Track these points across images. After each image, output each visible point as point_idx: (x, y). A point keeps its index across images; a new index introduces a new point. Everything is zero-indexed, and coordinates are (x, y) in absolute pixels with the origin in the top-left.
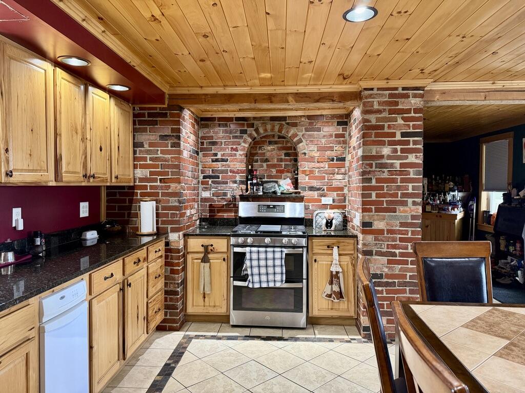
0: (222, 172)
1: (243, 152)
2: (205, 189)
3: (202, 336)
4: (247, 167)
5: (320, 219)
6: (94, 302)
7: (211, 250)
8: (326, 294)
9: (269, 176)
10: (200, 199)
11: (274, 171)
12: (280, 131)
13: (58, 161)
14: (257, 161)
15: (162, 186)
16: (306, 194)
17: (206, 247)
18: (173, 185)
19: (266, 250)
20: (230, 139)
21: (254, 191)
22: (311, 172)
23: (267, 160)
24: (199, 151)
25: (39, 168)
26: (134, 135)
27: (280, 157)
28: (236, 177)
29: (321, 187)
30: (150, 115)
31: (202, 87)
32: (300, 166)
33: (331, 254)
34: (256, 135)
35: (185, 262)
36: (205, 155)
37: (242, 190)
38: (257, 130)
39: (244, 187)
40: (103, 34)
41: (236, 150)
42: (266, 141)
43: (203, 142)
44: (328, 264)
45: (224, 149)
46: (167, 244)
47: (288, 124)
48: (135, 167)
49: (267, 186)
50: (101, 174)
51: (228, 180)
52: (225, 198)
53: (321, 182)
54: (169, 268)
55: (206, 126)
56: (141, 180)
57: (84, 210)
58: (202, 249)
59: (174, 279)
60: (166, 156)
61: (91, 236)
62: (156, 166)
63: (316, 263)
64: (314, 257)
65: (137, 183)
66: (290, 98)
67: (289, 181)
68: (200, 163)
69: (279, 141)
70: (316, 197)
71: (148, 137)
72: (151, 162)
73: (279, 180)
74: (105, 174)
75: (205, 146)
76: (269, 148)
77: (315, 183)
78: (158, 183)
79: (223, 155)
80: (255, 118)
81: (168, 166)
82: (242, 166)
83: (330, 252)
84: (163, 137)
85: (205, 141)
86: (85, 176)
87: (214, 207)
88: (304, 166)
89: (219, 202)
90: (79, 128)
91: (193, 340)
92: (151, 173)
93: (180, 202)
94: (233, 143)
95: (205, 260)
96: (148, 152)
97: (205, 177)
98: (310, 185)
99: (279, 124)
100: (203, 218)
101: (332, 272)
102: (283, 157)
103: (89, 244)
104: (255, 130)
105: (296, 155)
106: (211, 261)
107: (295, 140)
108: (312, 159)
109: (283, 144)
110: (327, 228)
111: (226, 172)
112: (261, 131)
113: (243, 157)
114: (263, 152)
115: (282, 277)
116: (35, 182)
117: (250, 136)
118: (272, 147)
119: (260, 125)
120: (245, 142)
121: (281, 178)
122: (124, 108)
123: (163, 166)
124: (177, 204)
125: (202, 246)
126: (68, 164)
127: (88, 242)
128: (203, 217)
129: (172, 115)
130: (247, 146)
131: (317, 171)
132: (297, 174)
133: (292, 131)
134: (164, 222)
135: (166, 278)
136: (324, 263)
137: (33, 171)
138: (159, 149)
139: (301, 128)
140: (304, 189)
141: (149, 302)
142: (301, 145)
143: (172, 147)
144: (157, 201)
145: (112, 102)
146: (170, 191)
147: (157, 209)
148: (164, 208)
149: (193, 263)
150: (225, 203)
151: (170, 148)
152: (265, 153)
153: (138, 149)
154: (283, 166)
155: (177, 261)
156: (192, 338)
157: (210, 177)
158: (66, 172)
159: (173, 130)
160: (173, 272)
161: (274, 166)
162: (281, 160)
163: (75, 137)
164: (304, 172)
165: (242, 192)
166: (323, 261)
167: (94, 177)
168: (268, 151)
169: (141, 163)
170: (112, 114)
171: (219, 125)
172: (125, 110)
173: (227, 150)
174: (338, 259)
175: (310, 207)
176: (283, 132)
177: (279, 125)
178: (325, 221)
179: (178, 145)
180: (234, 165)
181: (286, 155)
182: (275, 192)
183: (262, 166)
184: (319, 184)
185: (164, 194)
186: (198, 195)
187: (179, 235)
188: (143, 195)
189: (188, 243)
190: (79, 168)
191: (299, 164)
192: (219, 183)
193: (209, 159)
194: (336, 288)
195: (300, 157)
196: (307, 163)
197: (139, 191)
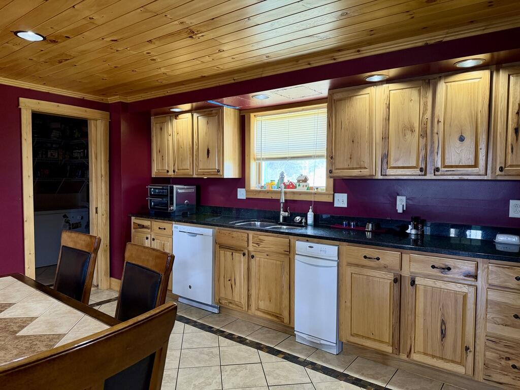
13: (383, 159)
25: (358, 167)
74: (474, 167)
90: (418, 125)
126: (396, 160)
137: (353, 169)
158: (392, 167)
167: (437, 170)
190: (415, 162)
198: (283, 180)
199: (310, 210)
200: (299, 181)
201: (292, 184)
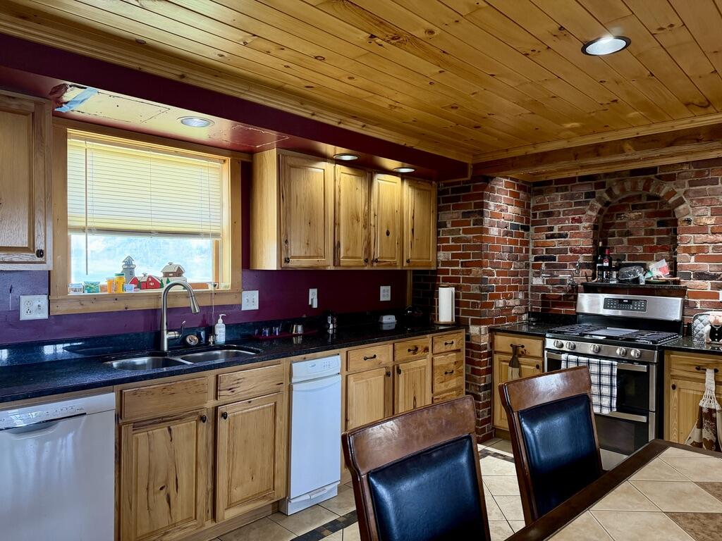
0: (560, 251)
1: (588, 224)
2: (538, 275)
3: (502, 455)
4: (595, 243)
5: (701, 325)
6: (351, 378)
7: (522, 352)
8: (691, 441)
9: (632, 257)
10: (529, 288)
11: (640, 250)
12: (646, 188)
13: (336, 247)
14: (613, 235)
15: (463, 271)
16: (693, 284)
17: (515, 348)
18: (474, 269)
19: (589, 361)
20: (571, 207)
21: (603, 278)
22: (701, 249)
23: (628, 233)
24: (530, 225)
25: (316, 255)
26: (438, 215)
27: (650, 228)
28: (578, 258)
29: (719, 273)
30: (454, 191)
31: (507, 150)
32: (680, 240)
33: (704, 381)
34: (608, 199)
35: (491, 362)
36: (537, 231)
37: (586, 276)
38: (610, 192)
39: (590, 272)
40: (364, 128)
41: (579, 221)
42: (629, 205)
43: (536, 213)
44: (697, 395)
45: (563, 221)
46: (468, 337)
47: (659, 177)
48: (438, 249)
49: (625, 270)
50: (388, 258)
51: (568, 263)
52: (562, 287)
53: (718, 265)
54: (470, 367)
55: (540, 193)
56: (444, 263)
57: (385, 294)
58: (510, 350)
59: (475, 380)
60: (468, 236)
61: (389, 320)
62: (458, 248)
63: (676, 391)
64: (673, 382)
65: (440, 267)
66: (627, 146)
67: (664, 264)
68: (531, 241)
69: (650, 204)
70: (709, 290)
71: (451, 215)
72: (453, 244)
73: (648, 263)
74: (394, 258)
75: (538, 219)
76: (632, 215)
77: (707, 267)
78: (460, 268)
79: (560, 230)
80: (606, 175)
81: (470, 248)
82: (586, 243)
83: (699, 376)
84: (465, 215)
85: (538, 212)
86: (366, 261)
87: (548, 299)
88: (689, 240)
89: (554, 292)
90: (361, 215)
91: (489, 456)
92: (454, 256)
93: (481, 289)
94: (576, 212)
95: (514, 363)
96: (451, 232)
97: (536, 259)
98: (697, 270)
99: (644, 178)
100: (532, 312)
101: (701, 408)
102: (655, 227)
103: (385, 328)
104: (607, 192)
105: (675, 222)
106: (522, 366)
107: (671, 200)
108: (702, 229)
109: (656, 208)
110: (713, 340)
111: (565, 251)
112: (616, 191)
113: (589, 230)
114: (623, 221)
115: (611, 401)
116: (312, 267)
117: (600, 200)
118: (636, 214)
119: (615, 184)
120: (592, 209)
121: (651, 259)
122: (422, 187)
123: (465, 248)
124: (478, 292)
125: (511, 345)
126: (347, 250)
127: (384, 325)
128: (533, 310)
129: (476, 188)
130: (594, 214)
131: (711, 248)
132: (676, 254)
133: (667, 187)
134: (465, 312)
135: (467, 377)
136: (691, 392)
137: (310, 257)
138: (461, 228)
139: (681, 181)
140: (687, 276)
141: (435, 397)
142: (681, 207)
143: (474, 225)
144: (457, 288)
145: (406, 184)
146: (471, 276)
147: (457, 296)
148: (465, 296)
149: (500, 366)
150: (562, 294)
151: (472, 226)
152: (625, 223)
153: (441, 230)
154: (655, 241)
155: (478, 360)
156: (489, 454)
157: (543, 258)
158: (344, 257)
159: (476, 205)
160: (474, 371)
161: (639, 242)
162: (652, 232)
163: (355, 225)
164: (687, 250)
165: (587, 279)
166: (689, 388)
167: (376, 261)
168: (631, 219)
169: (444, 244)
170: (405, 197)
171: (557, 190)
172: (425, 190)
173: (567, 222)
174: (714, 390)
175: (698, 305)
176: (651, 191)
177: (645, 181)
178: (708, 328)
179: (481, 222)
180: (576, 241)
181: (660, 224)
182: (637, 280)
183: (622, 242)
184: (715, 268)
185: (465, 280)
186: (527, 281)
187: (480, 329)
188: (445, 280)
189: (495, 340)
190: (360, 253)
191: (678, 238)
192: (555, 266)
193: (543, 235)
194: (707, 435)
195: (681, 225)
196: (692, 236)
197: (441, 276)
198: (132, 273)
199: (220, 321)
200: (166, 275)
201: (153, 280)
